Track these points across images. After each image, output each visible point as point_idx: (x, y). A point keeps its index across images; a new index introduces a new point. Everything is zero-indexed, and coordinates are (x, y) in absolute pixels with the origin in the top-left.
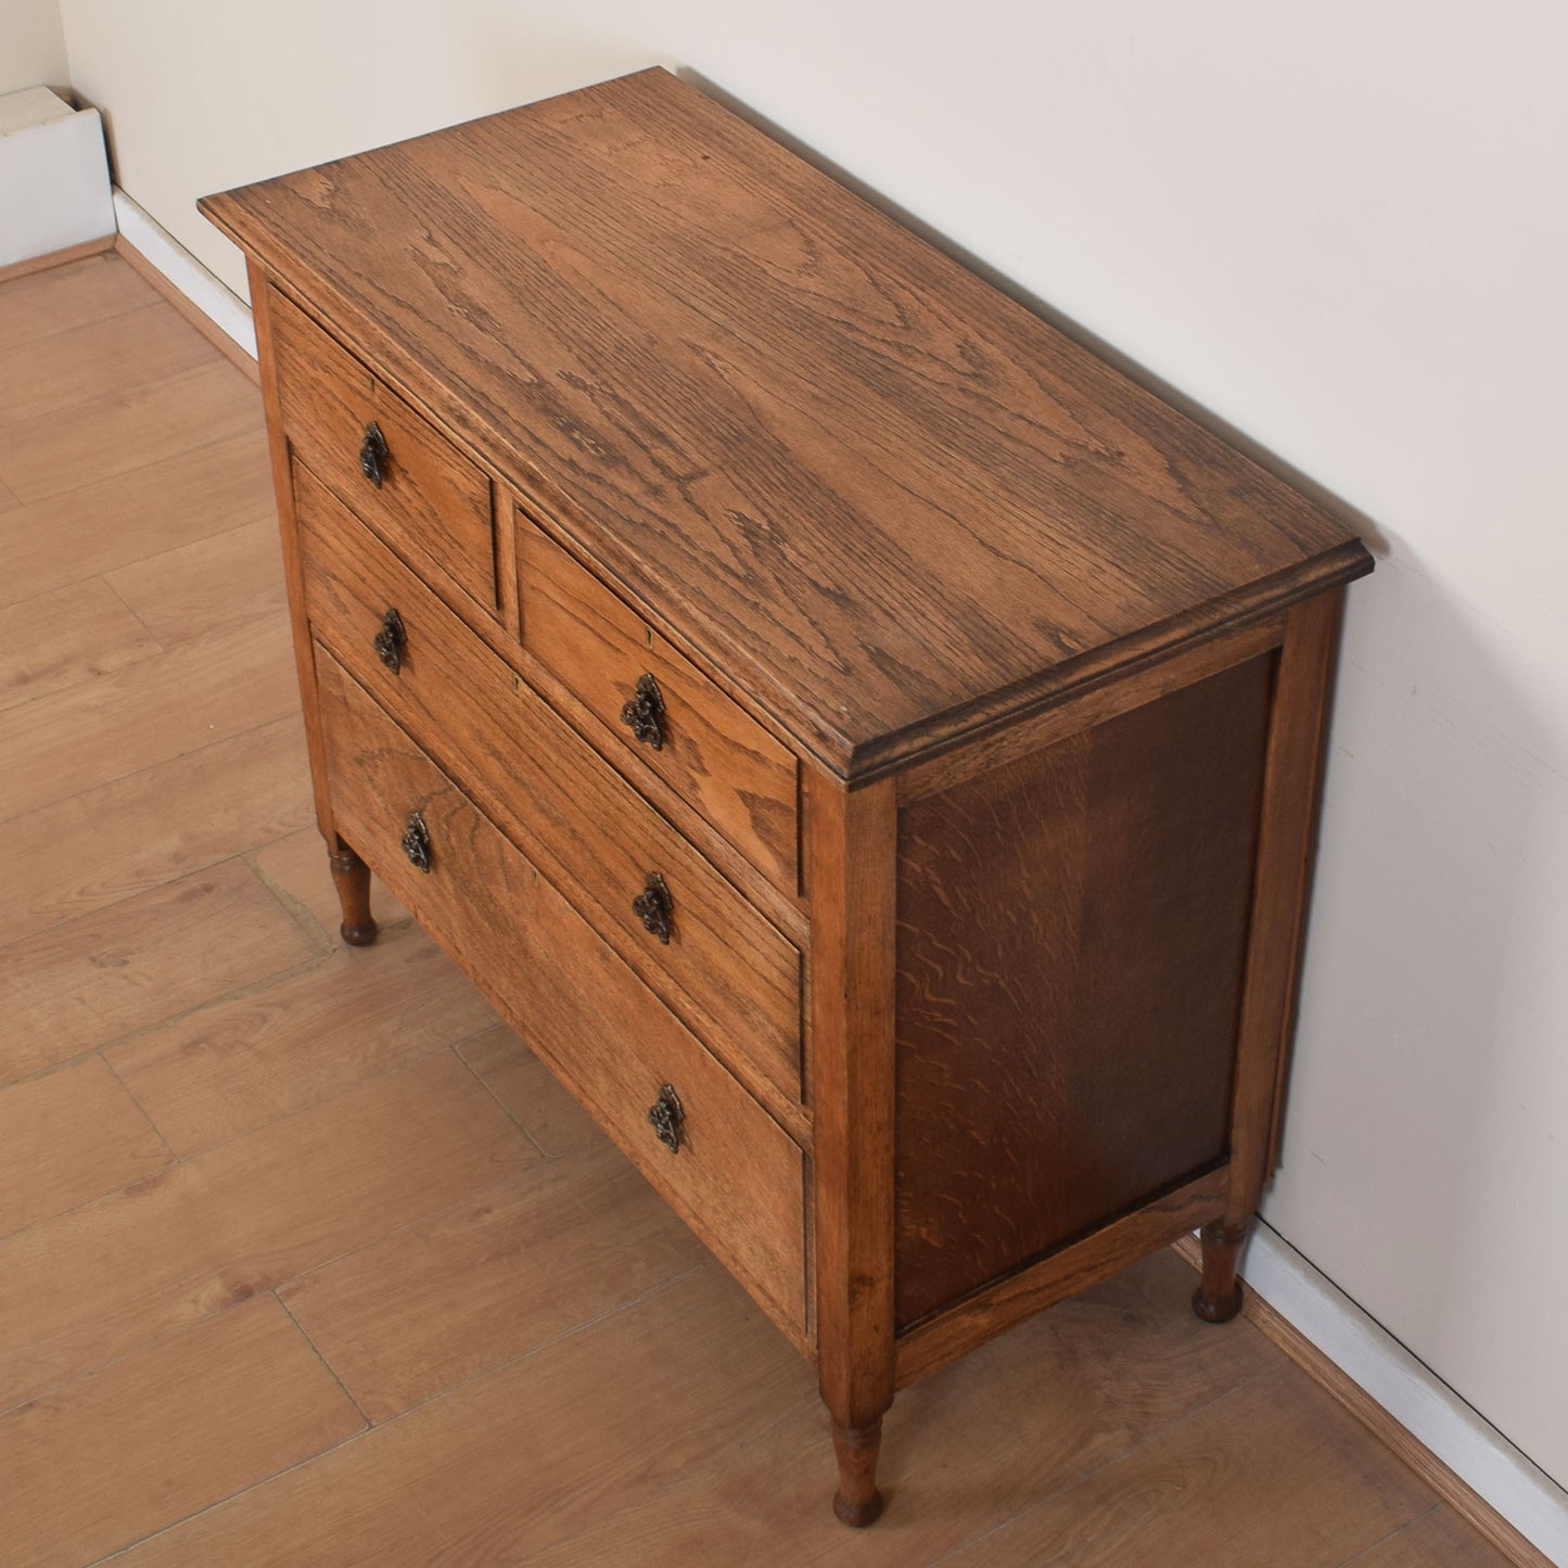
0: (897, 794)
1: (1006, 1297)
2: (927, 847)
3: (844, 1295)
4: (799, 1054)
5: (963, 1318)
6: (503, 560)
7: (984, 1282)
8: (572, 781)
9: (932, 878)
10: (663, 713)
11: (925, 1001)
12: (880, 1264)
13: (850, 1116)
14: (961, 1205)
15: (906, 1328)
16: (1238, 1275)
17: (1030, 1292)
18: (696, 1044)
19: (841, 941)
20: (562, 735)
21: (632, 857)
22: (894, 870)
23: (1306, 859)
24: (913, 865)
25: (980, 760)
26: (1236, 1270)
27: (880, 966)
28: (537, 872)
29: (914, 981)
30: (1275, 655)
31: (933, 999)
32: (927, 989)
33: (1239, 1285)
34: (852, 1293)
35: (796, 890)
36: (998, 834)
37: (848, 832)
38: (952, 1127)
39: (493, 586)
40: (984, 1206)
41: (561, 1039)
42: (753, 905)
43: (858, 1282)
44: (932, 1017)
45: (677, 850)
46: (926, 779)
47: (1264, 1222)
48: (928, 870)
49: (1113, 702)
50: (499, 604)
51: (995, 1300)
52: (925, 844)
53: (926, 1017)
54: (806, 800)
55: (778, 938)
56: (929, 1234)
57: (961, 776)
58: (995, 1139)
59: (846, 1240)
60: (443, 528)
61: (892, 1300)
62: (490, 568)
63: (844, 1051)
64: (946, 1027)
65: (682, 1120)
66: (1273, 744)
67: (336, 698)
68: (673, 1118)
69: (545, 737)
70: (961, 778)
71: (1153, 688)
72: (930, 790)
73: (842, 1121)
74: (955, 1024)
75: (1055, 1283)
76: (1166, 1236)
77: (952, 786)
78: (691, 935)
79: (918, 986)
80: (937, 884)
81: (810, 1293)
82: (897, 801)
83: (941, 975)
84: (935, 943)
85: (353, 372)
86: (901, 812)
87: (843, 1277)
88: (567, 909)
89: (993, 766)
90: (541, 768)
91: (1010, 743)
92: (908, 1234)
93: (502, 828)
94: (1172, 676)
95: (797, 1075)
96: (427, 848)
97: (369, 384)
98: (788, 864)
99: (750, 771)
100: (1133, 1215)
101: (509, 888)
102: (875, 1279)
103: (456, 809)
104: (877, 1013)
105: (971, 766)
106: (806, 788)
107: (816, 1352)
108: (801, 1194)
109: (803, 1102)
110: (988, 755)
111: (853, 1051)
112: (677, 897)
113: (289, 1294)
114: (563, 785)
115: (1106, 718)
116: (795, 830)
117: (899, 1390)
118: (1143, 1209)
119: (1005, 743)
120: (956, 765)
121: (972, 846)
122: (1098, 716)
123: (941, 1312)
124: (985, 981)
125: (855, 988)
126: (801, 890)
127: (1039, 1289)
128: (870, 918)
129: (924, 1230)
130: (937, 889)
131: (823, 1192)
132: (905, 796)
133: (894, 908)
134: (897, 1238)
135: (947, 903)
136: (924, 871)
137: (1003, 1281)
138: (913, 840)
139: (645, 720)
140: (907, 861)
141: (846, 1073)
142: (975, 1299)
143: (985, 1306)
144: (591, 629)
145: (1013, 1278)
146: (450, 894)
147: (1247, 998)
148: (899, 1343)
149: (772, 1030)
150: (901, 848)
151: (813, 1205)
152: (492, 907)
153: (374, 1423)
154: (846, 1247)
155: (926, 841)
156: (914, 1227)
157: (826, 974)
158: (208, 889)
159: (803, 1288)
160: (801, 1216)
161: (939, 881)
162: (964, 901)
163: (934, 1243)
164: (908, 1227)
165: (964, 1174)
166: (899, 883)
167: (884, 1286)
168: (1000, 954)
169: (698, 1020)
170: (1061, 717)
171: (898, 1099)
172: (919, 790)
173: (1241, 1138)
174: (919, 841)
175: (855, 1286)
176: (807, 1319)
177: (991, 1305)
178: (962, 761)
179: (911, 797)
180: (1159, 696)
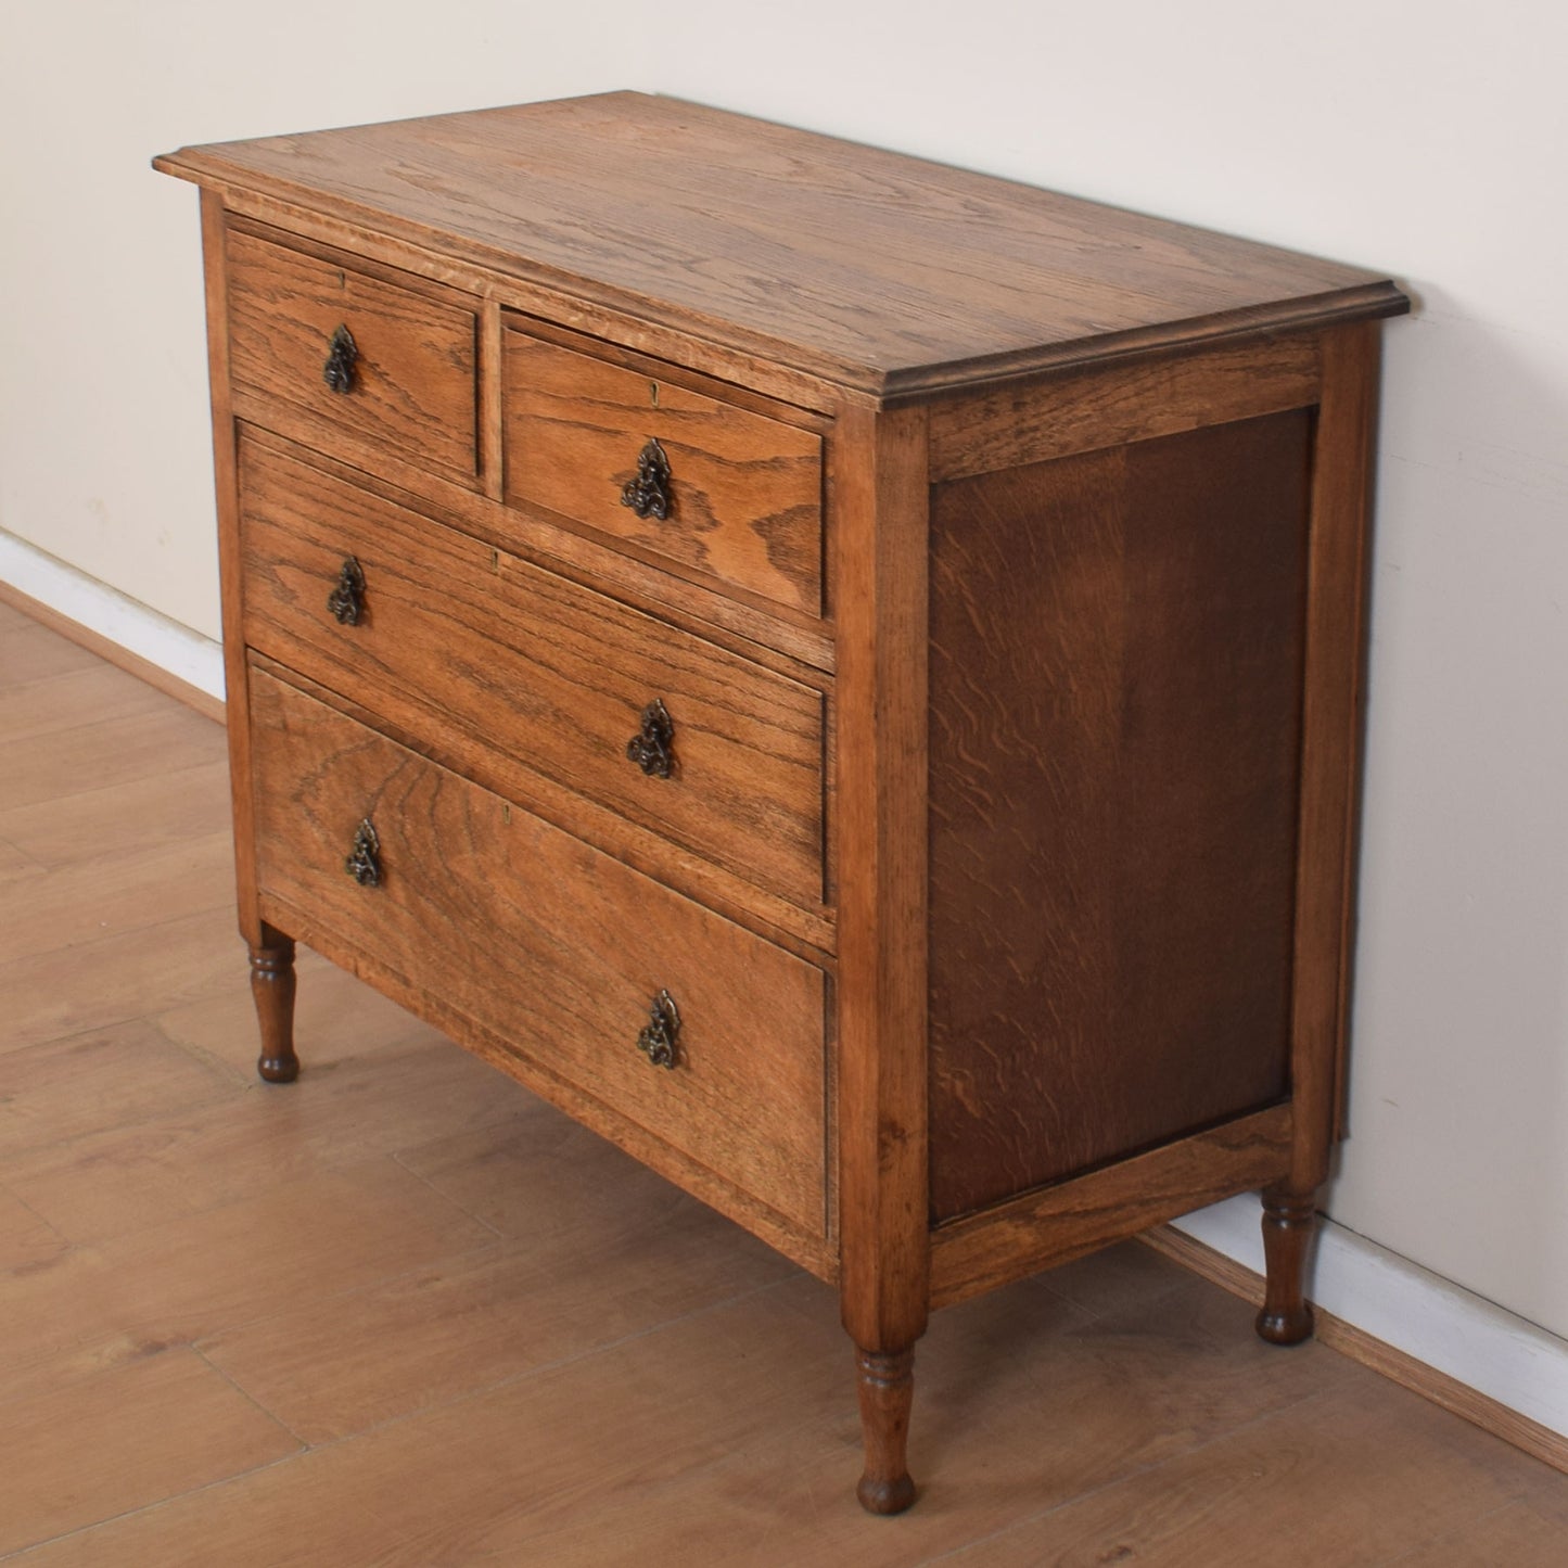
0: (930, 465)
1: (1051, 1212)
2: (958, 550)
3: (873, 1147)
4: (820, 838)
5: (1002, 1225)
6: (486, 407)
7: (1026, 1188)
8: (556, 644)
9: (965, 592)
10: (669, 479)
11: (959, 757)
12: (913, 1116)
13: (879, 887)
14: (999, 1062)
15: (942, 1223)
16: (1305, 1300)
17: (1077, 1214)
18: (697, 910)
19: (871, 644)
20: (548, 590)
21: (625, 701)
22: (925, 563)
23: (1356, 699)
24: (946, 570)
25: (1014, 448)
26: (1304, 1294)
27: (911, 689)
28: (508, 803)
29: (947, 726)
30: (1311, 414)
31: (966, 757)
32: (961, 743)
33: (1309, 1307)
34: (882, 1144)
35: (819, 609)
36: (1033, 557)
37: (879, 498)
38: (988, 945)
39: (473, 446)
40: (1025, 1073)
41: (531, 1017)
42: (767, 667)
43: (889, 1130)
44: (967, 782)
45: (680, 653)
46: (959, 454)
47: (1333, 1221)
48: (959, 578)
49: (1149, 418)
50: (480, 467)
51: (1039, 1211)
52: (958, 546)
53: (960, 781)
54: (831, 486)
55: (797, 689)
56: (965, 1090)
57: (994, 462)
58: (1036, 979)
59: (874, 1066)
60: (417, 409)
61: (926, 1168)
62: (471, 428)
63: (874, 794)
64: (982, 802)
65: (677, 1031)
66: (1315, 531)
67: (274, 728)
68: (668, 1027)
69: (529, 608)
70: (994, 465)
71: (1188, 414)
72: (963, 470)
73: (870, 893)
74: (991, 801)
75: (1105, 1209)
76: (1226, 1184)
77: (984, 472)
78: (693, 758)
79: (951, 733)
80: (970, 604)
81: (831, 1177)
82: (929, 473)
83: (975, 729)
84: (968, 680)
85: (322, 277)
86: (932, 486)
87: (872, 1124)
88: (544, 829)
89: (1027, 461)
90: (520, 652)
91: (1043, 436)
92: (943, 1084)
93: (471, 775)
94: (1208, 406)
95: (817, 865)
96: (376, 859)
97: (338, 281)
98: (810, 582)
99: (766, 489)
100: (1189, 1140)
101: (475, 849)
102: (906, 1134)
103: (414, 783)
104: (909, 751)
105: (1004, 452)
106: (830, 472)
107: (837, 1262)
108: (822, 1035)
109: (825, 901)
110: (1022, 445)
111: (882, 797)
112: (679, 718)
113: (208, 1347)
114: (547, 656)
115: (1142, 437)
116: (819, 531)
117: (933, 1310)
118: (1200, 1135)
119: (1039, 435)
120: (989, 446)
121: (1006, 563)
122: (1132, 431)
123: (980, 1211)
124: (1023, 753)
125: (885, 709)
126: (826, 608)
127: (1086, 1213)
128: (901, 618)
129: (959, 1085)
130: (972, 611)
131: (847, 1014)
132: (937, 469)
133: (926, 614)
134: (931, 1084)
135: (983, 634)
136: (956, 581)
137: (1047, 1188)
138: (944, 536)
139: (648, 490)
140: (937, 559)
141: (875, 824)
142: (1018, 1202)
143: (1027, 1216)
144: (585, 426)
145: (1058, 1187)
146: (401, 906)
147: (1302, 869)
148: (934, 1238)
149: (788, 822)
150: (933, 541)
151: (835, 1044)
152: (452, 890)
153: (312, 1446)
154: (875, 1077)
155: (958, 542)
156: (948, 1076)
157: (852, 701)
158: (104, 1044)
159: (823, 1171)
160: (821, 1068)
161: (972, 600)
162: (999, 635)
163: (970, 1108)
164: (942, 1074)
165: (1003, 1018)
166: (932, 590)
167: (917, 1144)
168: (1037, 720)
169: (699, 877)
170: (1095, 420)
171: (931, 884)
172: (951, 465)
173: (1304, 1067)
174: (950, 537)
175: (884, 1136)
176: (827, 1219)
177: (1035, 1218)
178: (995, 444)
179: (943, 472)
180: (1194, 427)
